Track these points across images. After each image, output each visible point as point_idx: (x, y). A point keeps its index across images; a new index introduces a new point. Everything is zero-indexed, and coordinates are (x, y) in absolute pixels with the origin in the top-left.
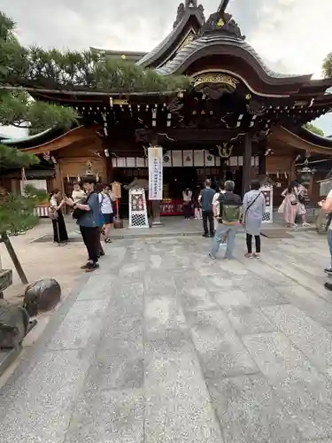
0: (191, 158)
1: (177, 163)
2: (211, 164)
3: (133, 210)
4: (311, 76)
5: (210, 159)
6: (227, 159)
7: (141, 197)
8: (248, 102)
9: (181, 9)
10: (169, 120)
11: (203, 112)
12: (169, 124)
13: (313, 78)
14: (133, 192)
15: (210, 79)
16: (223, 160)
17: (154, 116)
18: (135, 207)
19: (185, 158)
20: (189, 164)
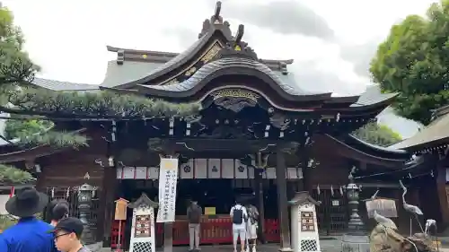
0: (219, 169)
1: (201, 174)
2: (243, 175)
3: (135, 236)
4: (330, 94)
5: (241, 170)
6: (262, 171)
7: (148, 218)
8: (271, 115)
9: (206, 24)
10: (189, 129)
11: (227, 122)
12: (188, 133)
13: (332, 96)
14: (138, 212)
15: (231, 94)
16: (257, 171)
17: (172, 125)
18: (138, 232)
19: (211, 168)
20: (215, 176)
